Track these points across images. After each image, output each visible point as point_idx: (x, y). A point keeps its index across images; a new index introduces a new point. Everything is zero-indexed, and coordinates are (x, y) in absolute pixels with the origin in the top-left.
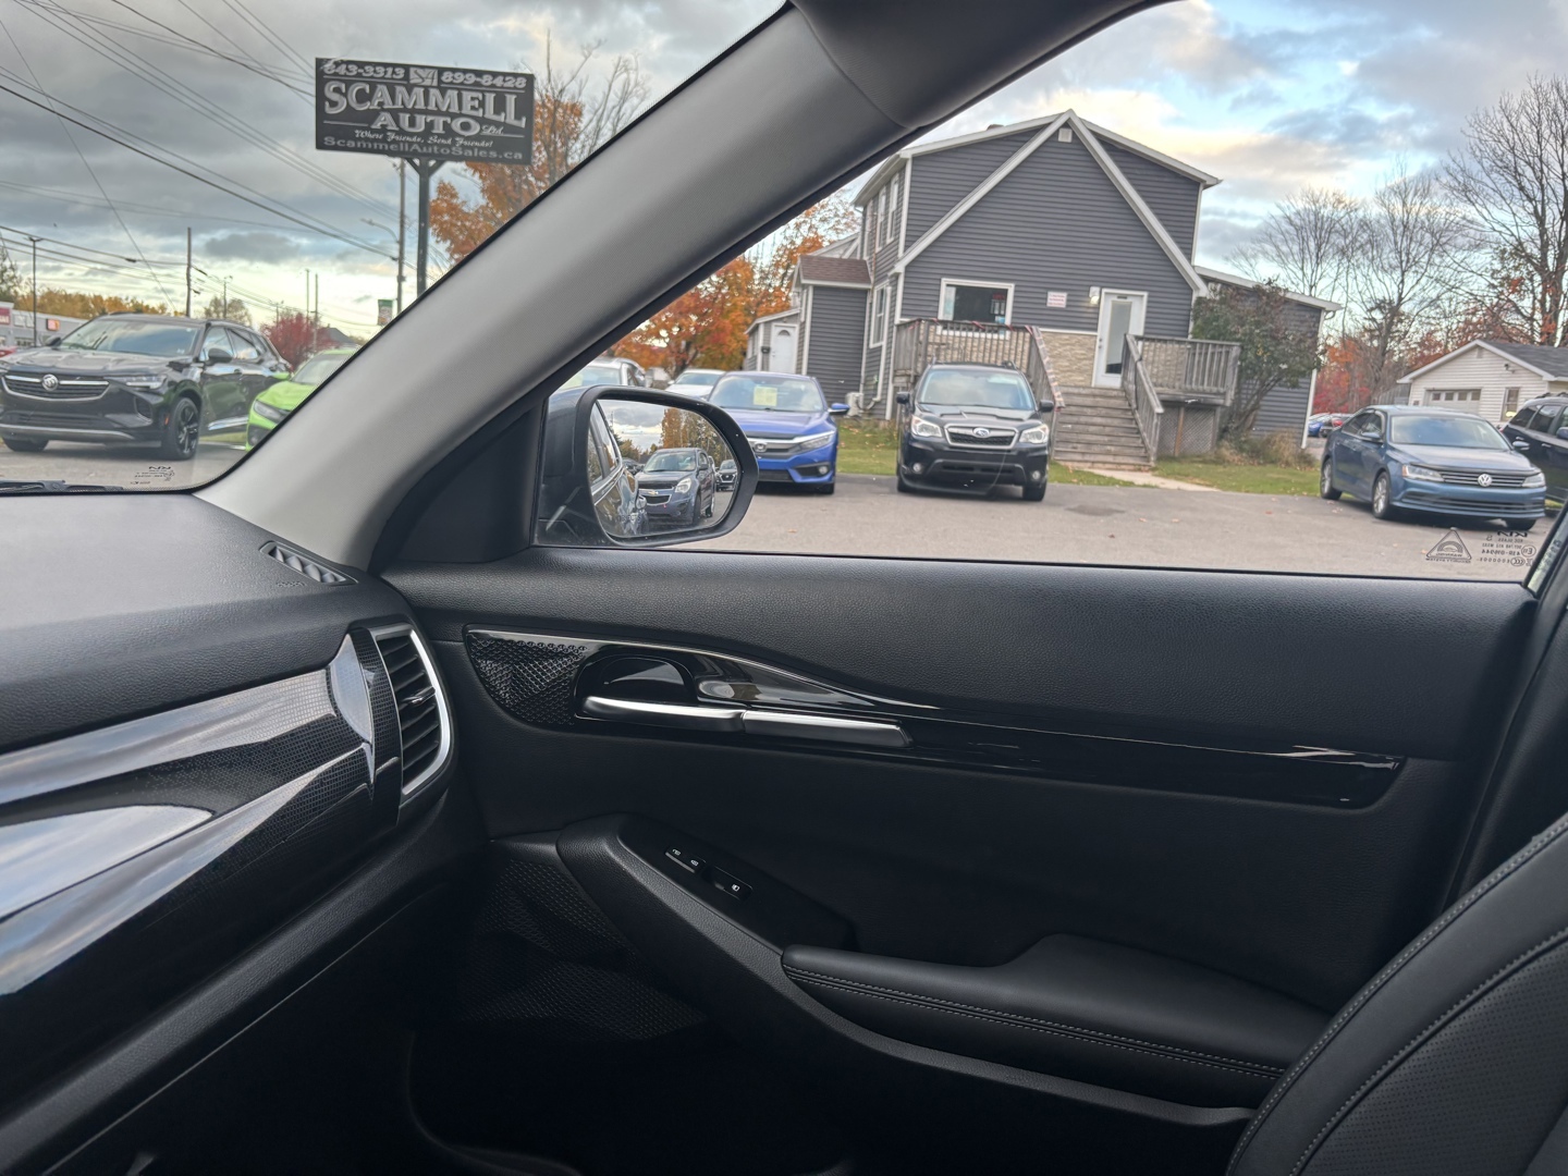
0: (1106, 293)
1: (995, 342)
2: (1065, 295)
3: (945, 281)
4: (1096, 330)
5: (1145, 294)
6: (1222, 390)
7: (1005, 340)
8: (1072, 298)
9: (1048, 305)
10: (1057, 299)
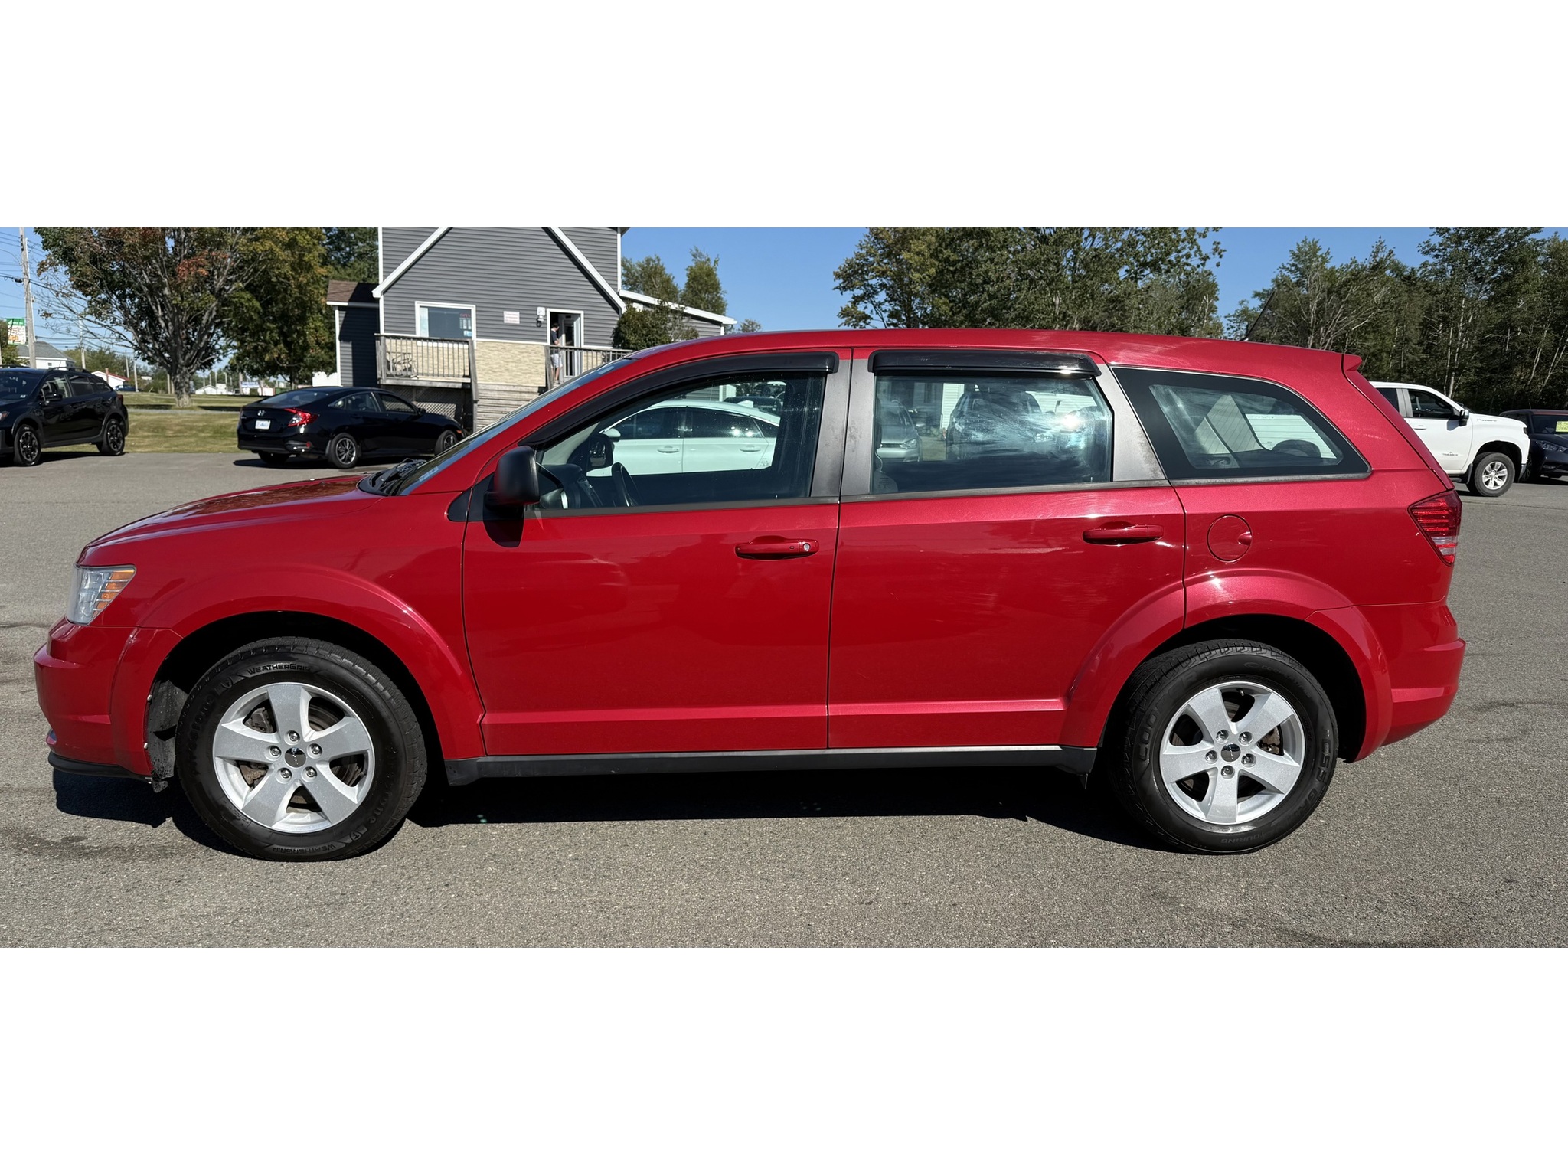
0: (551, 312)
2: (518, 313)
3: (418, 304)
5: (582, 313)
8: (523, 316)
9: (505, 322)
10: (512, 317)
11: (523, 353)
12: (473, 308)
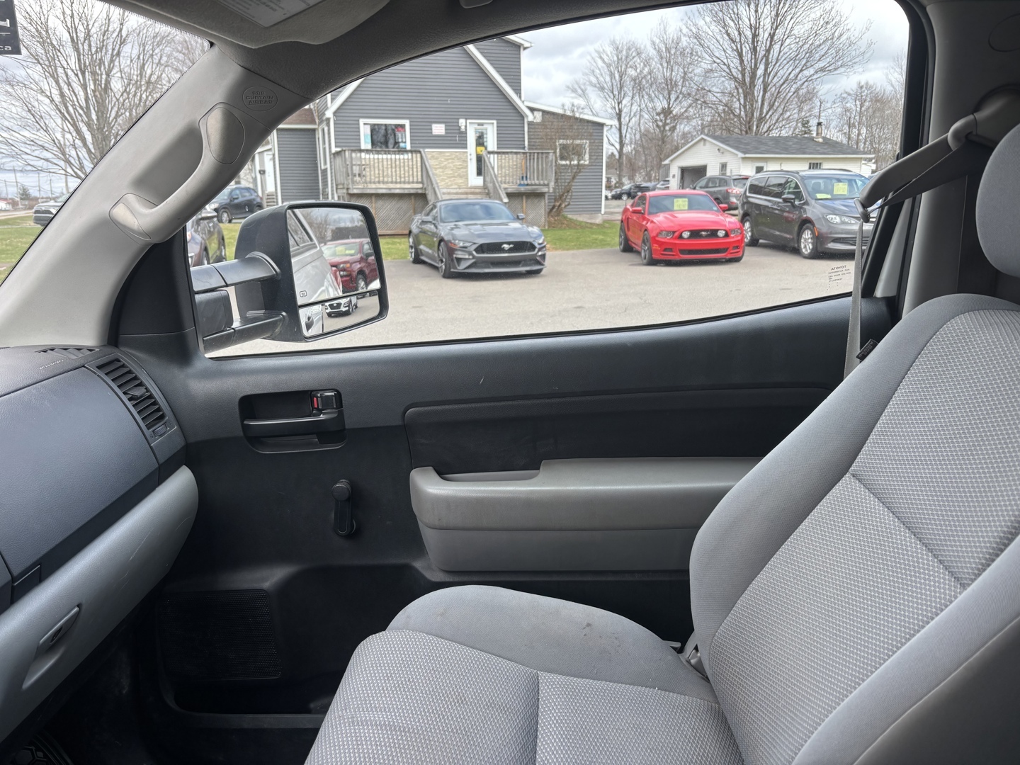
0: (470, 123)
1: (402, 161)
2: (443, 126)
3: (362, 121)
4: (466, 148)
5: (495, 122)
6: (546, 182)
7: (408, 159)
8: (448, 128)
9: (434, 133)
10: (439, 129)
11: (448, 159)
12: (407, 123)
